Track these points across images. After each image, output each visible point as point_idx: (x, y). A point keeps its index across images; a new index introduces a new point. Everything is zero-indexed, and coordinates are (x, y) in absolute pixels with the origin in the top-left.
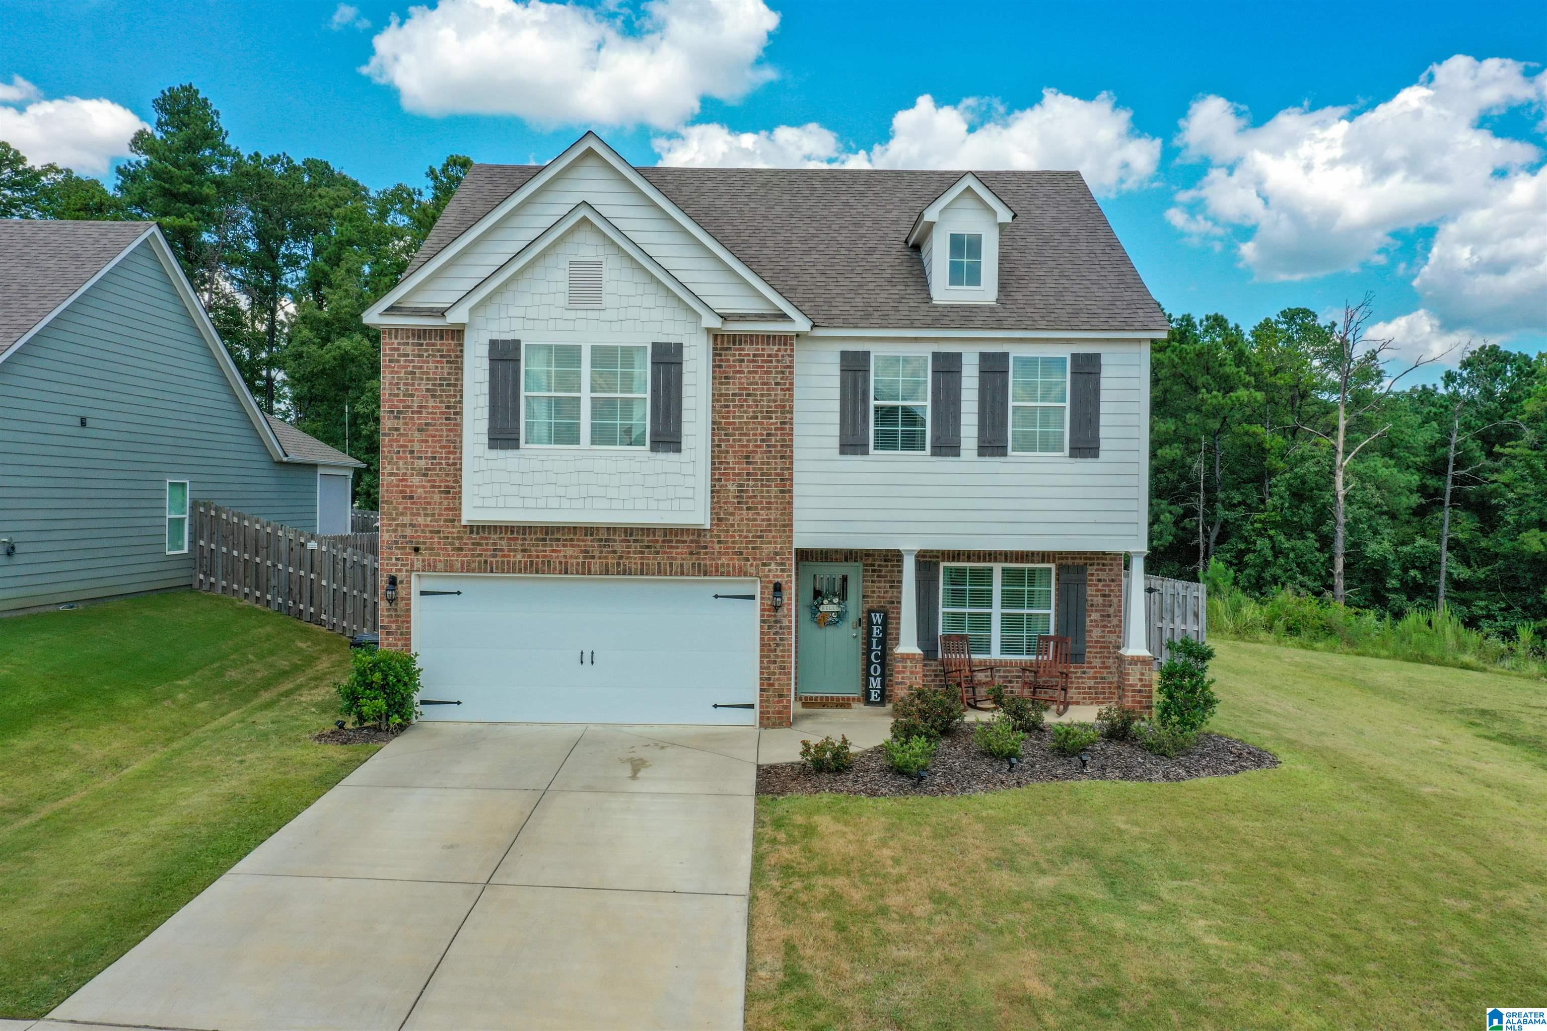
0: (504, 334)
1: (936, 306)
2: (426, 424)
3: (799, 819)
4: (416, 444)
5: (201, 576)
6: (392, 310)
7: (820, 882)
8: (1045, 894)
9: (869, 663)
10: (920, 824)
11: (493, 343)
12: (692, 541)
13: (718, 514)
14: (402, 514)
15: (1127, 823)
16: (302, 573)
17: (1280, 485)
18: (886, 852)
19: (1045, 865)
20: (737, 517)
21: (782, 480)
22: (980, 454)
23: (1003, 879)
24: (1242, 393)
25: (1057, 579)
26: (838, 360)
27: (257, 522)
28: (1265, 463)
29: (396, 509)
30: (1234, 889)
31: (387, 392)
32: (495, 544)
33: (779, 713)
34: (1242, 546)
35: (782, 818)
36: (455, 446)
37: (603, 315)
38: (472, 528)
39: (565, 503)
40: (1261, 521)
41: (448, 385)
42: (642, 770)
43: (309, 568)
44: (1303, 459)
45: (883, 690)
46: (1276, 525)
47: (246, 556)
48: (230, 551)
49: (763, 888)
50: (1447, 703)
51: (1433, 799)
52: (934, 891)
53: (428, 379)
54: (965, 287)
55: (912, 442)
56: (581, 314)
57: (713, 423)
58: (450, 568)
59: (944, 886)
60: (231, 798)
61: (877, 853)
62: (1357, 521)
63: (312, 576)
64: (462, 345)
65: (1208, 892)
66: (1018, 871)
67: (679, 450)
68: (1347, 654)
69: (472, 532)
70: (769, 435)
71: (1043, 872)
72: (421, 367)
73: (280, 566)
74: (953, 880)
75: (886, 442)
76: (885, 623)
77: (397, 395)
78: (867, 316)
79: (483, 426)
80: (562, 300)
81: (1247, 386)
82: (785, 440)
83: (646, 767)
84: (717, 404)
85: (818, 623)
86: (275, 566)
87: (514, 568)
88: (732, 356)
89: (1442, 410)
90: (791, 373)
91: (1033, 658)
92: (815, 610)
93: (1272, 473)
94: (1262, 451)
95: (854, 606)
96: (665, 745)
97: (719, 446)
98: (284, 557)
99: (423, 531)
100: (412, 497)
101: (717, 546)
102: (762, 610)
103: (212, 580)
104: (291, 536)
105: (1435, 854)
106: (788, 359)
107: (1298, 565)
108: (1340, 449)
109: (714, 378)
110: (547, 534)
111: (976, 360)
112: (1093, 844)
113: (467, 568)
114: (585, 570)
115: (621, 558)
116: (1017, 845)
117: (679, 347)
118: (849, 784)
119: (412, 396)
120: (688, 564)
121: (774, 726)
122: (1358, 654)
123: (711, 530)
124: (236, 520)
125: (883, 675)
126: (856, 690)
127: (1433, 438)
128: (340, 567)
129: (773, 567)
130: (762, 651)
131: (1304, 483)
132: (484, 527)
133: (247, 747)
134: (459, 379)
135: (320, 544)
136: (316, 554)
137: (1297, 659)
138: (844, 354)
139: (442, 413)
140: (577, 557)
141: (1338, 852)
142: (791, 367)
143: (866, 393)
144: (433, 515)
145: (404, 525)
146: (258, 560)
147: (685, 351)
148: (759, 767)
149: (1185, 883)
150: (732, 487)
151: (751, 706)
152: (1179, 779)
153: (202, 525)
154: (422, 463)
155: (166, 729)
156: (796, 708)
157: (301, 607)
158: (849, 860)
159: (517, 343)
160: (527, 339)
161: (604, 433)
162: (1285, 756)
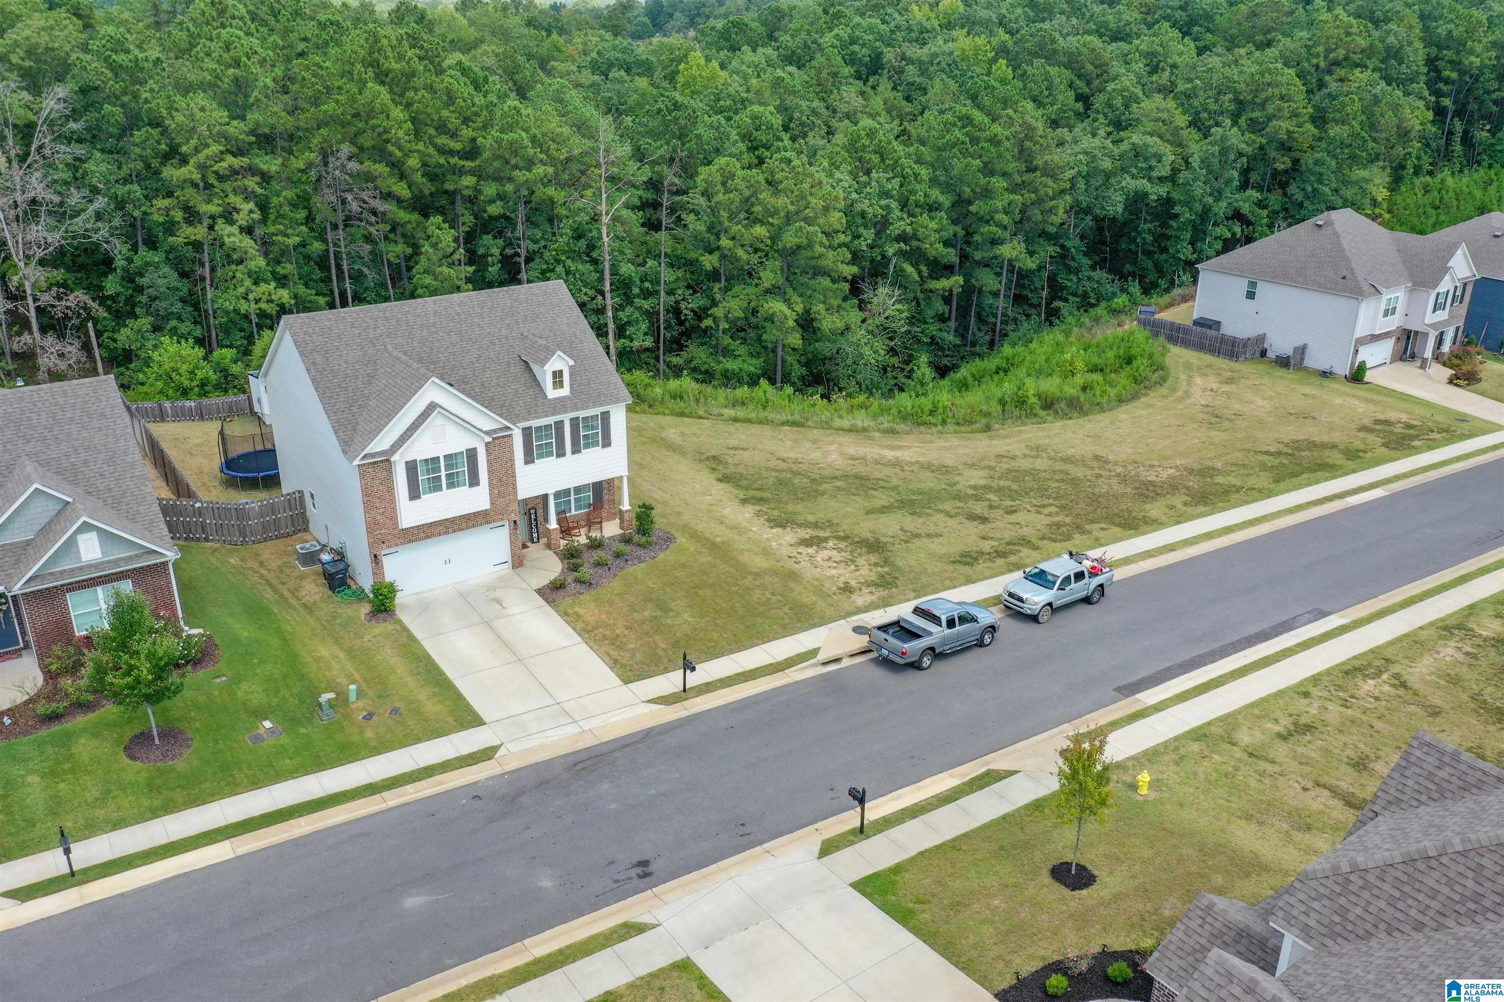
0: (410, 458)
1: (550, 400)
2: (381, 496)
3: (571, 611)
4: (377, 504)
6: (364, 457)
7: (597, 632)
8: (648, 618)
9: (531, 528)
10: (602, 602)
11: (407, 463)
12: (484, 514)
13: (492, 502)
14: (376, 531)
15: (652, 584)
16: (195, 519)
18: (603, 616)
19: (642, 607)
20: (499, 501)
22: (572, 454)
26: (524, 432)
28: (555, 211)
29: (373, 529)
32: (413, 533)
35: (566, 612)
36: (395, 503)
37: (446, 444)
38: (404, 530)
39: (440, 514)
41: (387, 480)
42: (502, 603)
45: (538, 537)
46: (565, 252)
49: (585, 639)
53: (379, 479)
54: (559, 390)
55: (549, 455)
56: (438, 445)
57: (489, 471)
58: (396, 545)
62: (614, 249)
63: (201, 520)
64: (395, 464)
65: (682, 603)
66: (638, 612)
67: (478, 485)
70: (507, 470)
71: (643, 610)
72: (376, 475)
73: (181, 519)
74: (626, 620)
75: (540, 456)
76: (536, 512)
77: (368, 488)
78: (528, 415)
79: (406, 493)
80: (432, 442)
83: (501, 601)
84: (489, 465)
87: (420, 539)
88: (492, 445)
90: (510, 446)
91: (586, 510)
93: (560, 218)
94: (552, 204)
97: (492, 479)
98: (183, 514)
99: (384, 535)
100: (379, 523)
101: (492, 513)
102: (510, 529)
106: (508, 441)
109: (488, 456)
110: (432, 525)
111: (568, 422)
114: (447, 533)
115: (459, 526)
117: (475, 449)
118: (571, 592)
119: (373, 487)
120: (483, 522)
121: (518, 567)
123: (490, 509)
125: (538, 532)
126: (527, 539)
128: (216, 512)
129: (512, 513)
130: (511, 542)
132: (407, 528)
134: (395, 477)
135: (202, 503)
136: (201, 509)
138: (525, 430)
139: (386, 490)
140: (443, 530)
142: (509, 444)
143: (531, 441)
144: (387, 528)
145: (377, 535)
147: (477, 450)
148: (537, 590)
150: (497, 492)
151: (507, 562)
152: (653, 558)
154: (381, 510)
157: (198, 536)
158: (597, 622)
159: (415, 461)
160: (419, 458)
161: (451, 485)
162: (676, 534)
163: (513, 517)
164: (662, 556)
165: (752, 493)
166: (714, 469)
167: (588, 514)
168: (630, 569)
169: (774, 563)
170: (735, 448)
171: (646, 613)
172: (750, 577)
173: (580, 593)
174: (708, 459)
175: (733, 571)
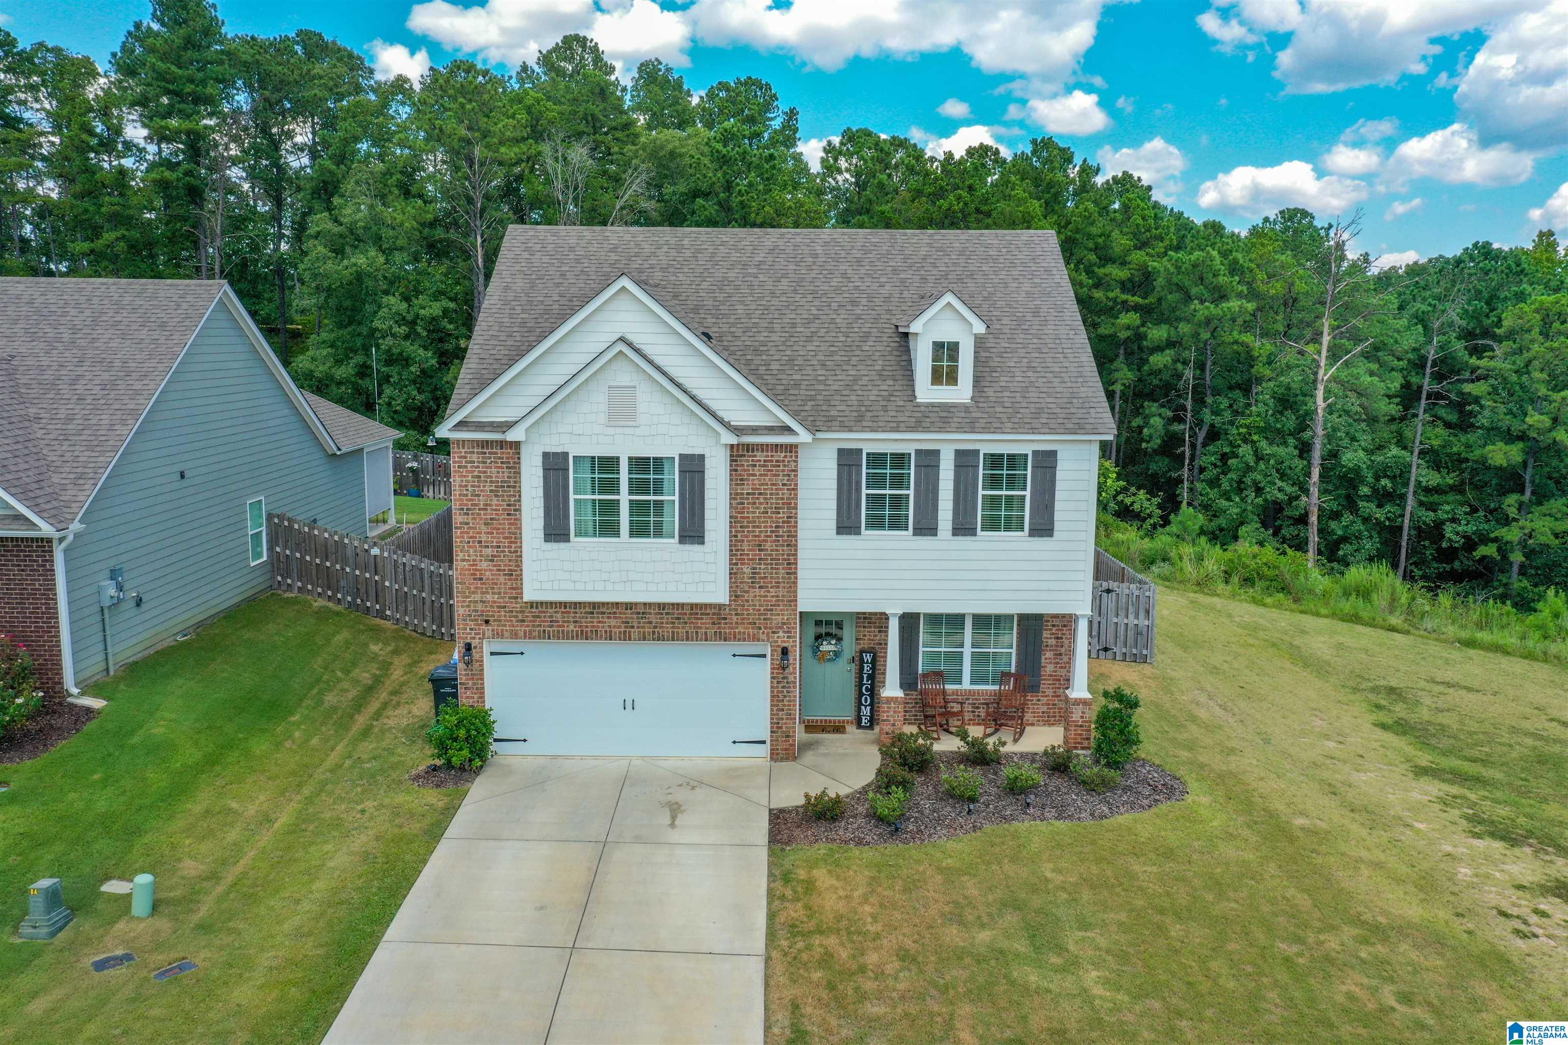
0: (555, 447)
1: (918, 405)
2: (492, 519)
3: (802, 874)
4: (483, 535)
5: (279, 578)
6: (462, 425)
7: (817, 942)
8: (982, 950)
9: (861, 694)
10: (894, 877)
11: (546, 455)
12: (714, 614)
13: (735, 591)
14: (474, 593)
15: (1053, 871)
16: (367, 575)
17: (1264, 394)
18: (867, 908)
19: (985, 919)
20: (752, 594)
21: (789, 564)
22: (954, 535)
23: (953, 935)
24: (1234, 304)
25: (1018, 625)
26: (836, 456)
27: (326, 530)
28: (1253, 370)
29: (469, 588)
30: (1123, 938)
31: (458, 493)
32: (551, 617)
33: (786, 749)
34: (1227, 450)
35: (789, 872)
36: (515, 537)
37: (638, 431)
38: (532, 604)
39: (609, 586)
40: (1247, 427)
41: (508, 487)
42: (679, 816)
43: (373, 570)
44: (1289, 367)
45: (872, 717)
46: (1261, 431)
47: (318, 561)
48: (303, 557)
49: (775, 948)
50: (1363, 678)
51: (1300, 834)
52: (900, 948)
53: (491, 482)
54: (945, 387)
55: (897, 524)
56: (620, 430)
57: (731, 517)
58: (515, 636)
59: (908, 943)
60: (366, 856)
61: (860, 910)
62: (1335, 429)
63: (377, 578)
64: (519, 453)
65: (1103, 942)
66: (965, 926)
67: (703, 543)
68: (1292, 611)
69: (532, 607)
70: (777, 527)
71: (983, 926)
72: (485, 472)
73: (348, 570)
74: (916, 937)
75: (876, 523)
76: (874, 661)
77: (466, 495)
78: (860, 418)
79: (540, 523)
80: (603, 418)
81: (1240, 296)
82: (790, 531)
83: (682, 812)
84: (734, 502)
85: (819, 659)
86: (343, 569)
87: (567, 636)
88: (746, 462)
89: (1430, 309)
90: (796, 476)
91: (997, 687)
92: (816, 650)
93: (1259, 380)
94: (1250, 359)
95: (849, 647)
96: (695, 784)
97: (736, 536)
98: (351, 561)
99: (492, 607)
100: (481, 579)
101: (734, 618)
102: (772, 669)
103: (289, 581)
104: (356, 543)
105: (1284, 898)
106: (793, 464)
107: (1278, 471)
108: (1322, 364)
109: (731, 480)
110: (594, 608)
111: (952, 456)
112: (1024, 895)
113: (529, 636)
114: (626, 637)
115: (655, 627)
116: (966, 898)
117: (702, 458)
118: (841, 832)
119: (478, 495)
120: (711, 632)
121: (782, 760)
122: (1301, 612)
123: (729, 605)
124: (306, 529)
125: (872, 705)
126: (850, 716)
127: (1417, 341)
128: (401, 569)
129: (781, 634)
130: (772, 701)
131: (1288, 388)
132: (542, 603)
133: (363, 793)
134: (518, 482)
135: (382, 550)
136: (379, 560)
137: (1247, 618)
138: (841, 452)
139: (504, 510)
140: (619, 627)
141: (1210, 897)
142: (796, 471)
143: (859, 483)
144: (500, 593)
145: (476, 602)
146: (328, 564)
147: (707, 461)
148: (770, 810)
149: (1088, 934)
150: (747, 570)
151: (764, 742)
152: (1103, 817)
153: (277, 533)
154: (489, 551)
155: (293, 774)
156: (800, 734)
157: (368, 604)
158: (839, 918)
159: (565, 455)
160: (574, 451)
161: (639, 530)
162: (1193, 785)
163: (781, 638)
164: (1124, 818)
165: (1454, 763)
166: (1379, 707)
167: (999, 697)
168: (1022, 826)
169: (1443, 914)
170: (1449, 685)
171: (984, 936)
172: (1349, 932)
173: (860, 842)
174: (1375, 690)
175: (1303, 901)
